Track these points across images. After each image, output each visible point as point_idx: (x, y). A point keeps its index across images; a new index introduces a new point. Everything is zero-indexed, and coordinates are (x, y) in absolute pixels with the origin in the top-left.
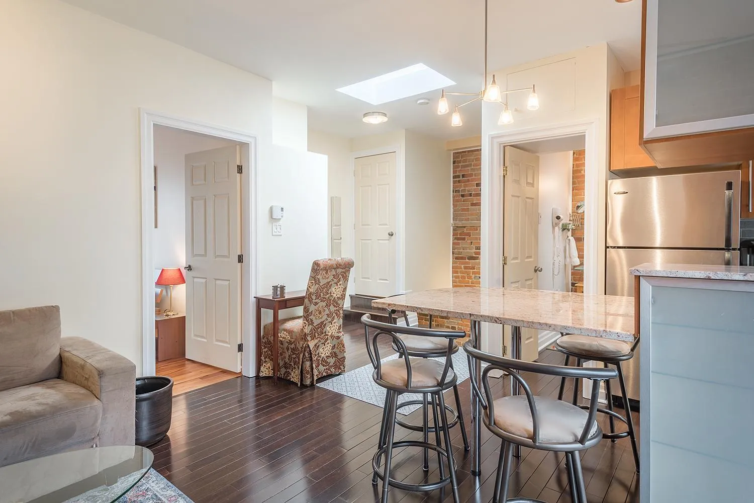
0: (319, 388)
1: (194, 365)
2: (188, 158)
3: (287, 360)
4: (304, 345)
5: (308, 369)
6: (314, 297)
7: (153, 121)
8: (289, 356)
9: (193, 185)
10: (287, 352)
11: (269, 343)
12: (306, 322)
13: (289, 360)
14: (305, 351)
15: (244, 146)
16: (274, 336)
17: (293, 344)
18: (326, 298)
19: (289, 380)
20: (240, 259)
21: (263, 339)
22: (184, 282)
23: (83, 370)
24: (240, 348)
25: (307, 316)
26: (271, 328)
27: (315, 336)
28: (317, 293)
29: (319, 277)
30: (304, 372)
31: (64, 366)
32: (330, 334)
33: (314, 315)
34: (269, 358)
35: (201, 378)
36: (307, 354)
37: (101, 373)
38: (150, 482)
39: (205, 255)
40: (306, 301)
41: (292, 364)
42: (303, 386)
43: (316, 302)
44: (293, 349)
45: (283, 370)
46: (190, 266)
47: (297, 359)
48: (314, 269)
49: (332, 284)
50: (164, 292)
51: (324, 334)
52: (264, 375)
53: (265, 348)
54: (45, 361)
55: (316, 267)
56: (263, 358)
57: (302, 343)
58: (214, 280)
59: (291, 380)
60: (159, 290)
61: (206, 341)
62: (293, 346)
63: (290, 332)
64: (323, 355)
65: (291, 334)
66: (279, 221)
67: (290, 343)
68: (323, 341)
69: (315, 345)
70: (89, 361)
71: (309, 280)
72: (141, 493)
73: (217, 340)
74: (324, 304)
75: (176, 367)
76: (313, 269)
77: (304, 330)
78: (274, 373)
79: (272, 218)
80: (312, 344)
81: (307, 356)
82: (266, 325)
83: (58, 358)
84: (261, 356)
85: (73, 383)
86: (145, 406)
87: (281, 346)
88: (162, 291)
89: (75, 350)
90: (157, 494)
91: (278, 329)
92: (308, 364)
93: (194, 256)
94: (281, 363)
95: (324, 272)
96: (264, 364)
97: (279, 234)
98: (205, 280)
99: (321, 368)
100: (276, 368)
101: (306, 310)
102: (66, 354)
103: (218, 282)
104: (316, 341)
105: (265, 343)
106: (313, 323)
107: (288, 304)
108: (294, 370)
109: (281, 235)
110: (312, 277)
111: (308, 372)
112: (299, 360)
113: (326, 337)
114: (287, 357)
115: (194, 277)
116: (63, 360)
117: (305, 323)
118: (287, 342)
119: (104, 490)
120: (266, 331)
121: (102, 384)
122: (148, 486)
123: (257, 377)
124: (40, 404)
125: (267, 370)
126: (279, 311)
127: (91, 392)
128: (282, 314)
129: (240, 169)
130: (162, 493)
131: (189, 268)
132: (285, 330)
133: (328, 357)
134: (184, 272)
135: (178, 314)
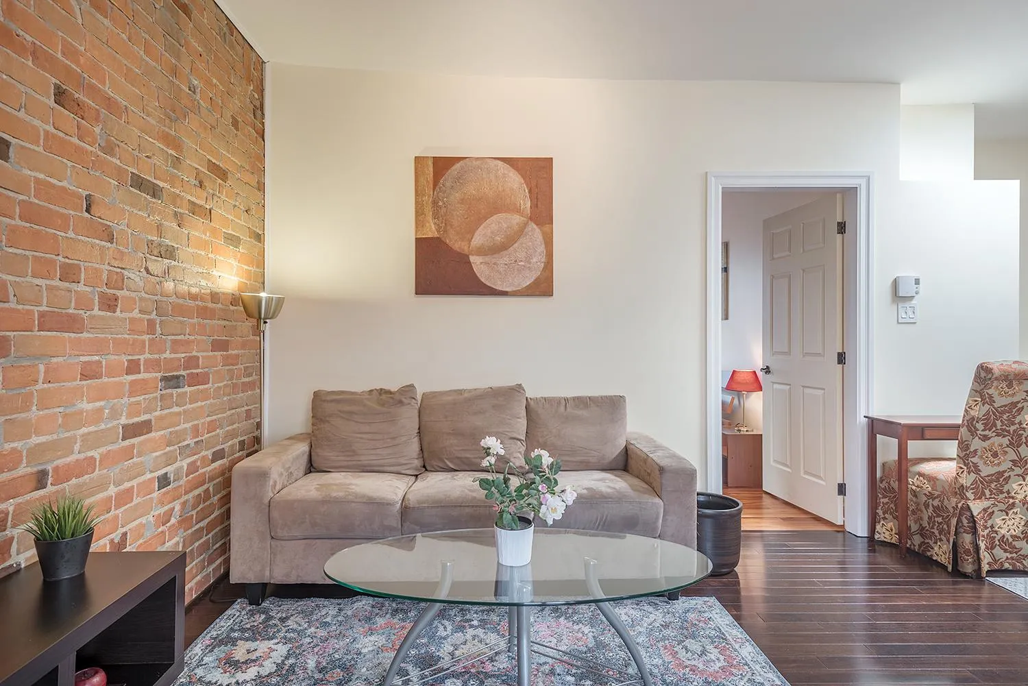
0: (992, 584)
1: (774, 501)
2: (767, 224)
3: (925, 524)
4: (960, 505)
5: (968, 546)
6: (980, 426)
7: (721, 185)
8: (930, 518)
9: (773, 259)
10: (925, 511)
11: (892, 490)
12: (963, 466)
13: (929, 524)
14: (961, 515)
15: (849, 193)
16: (900, 480)
17: (937, 500)
18: (1008, 432)
19: (930, 559)
20: (841, 358)
21: (881, 483)
22: (760, 389)
23: (646, 464)
24: (842, 489)
25: (965, 456)
26: (895, 468)
27: (983, 494)
28: (988, 419)
29: (990, 391)
30: (961, 550)
31: (630, 460)
32: (1020, 497)
33: (981, 457)
34: (891, 514)
35: (783, 519)
36: (965, 521)
37: (662, 470)
38: (713, 612)
39: (788, 353)
40: (963, 430)
41: (936, 532)
42: (957, 573)
43: (984, 436)
44: (936, 508)
45: (917, 540)
46: (768, 367)
47: (945, 526)
48: (980, 378)
49: (1023, 408)
50: (736, 401)
51: (1006, 494)
52: (883, 539)
53: (885, 497)
54: (614, 450)
55: (983, 374)
56: (880, 512)
57: (954, 500)
58: (802, 388)
59: (934, 558)
60: (728, 398)
61: (789, 470)
62: (936, 503)
63: (931, 479)
64: (1003, 532)
65: (932, 482)
66: (911, 300)
67: (931, 496)
68: (1003, 507)
69: (985, 510)
70: (651, 455)
71: (970, 396)
72: (703, 619)
73: (806, 473)
74: (1006, 441)
75: (749, 498)
76: (978, 378)
77: (960, 480)
78: (900, 540)
79: (897, 295)
80: (976, 507)
81: (966, 525)
82: (886, 463)
83: (625, 450)
84: (877, 509)
85: (637, 477)
86: (708, 523)
87: (914, 499)
88: (733, 399)
89: (638, 443)
90: (720, 627)
91: (907, 471)
92: (967, 538)
93: (773, 354)
94: (914, 527)
95: (1004, 385)
96: (882, 522)
97: (912, 321)
98: (788, 387)
99: (998, 552)
100: (903, 532)
101: (963, 446)
102: (632, 447)
103: (807, 391)
104: (986, 504)
105: (885, 489)
106: (980, 471)
107: (927, 433)
108: (939, 543)
109: (915, 323)
110: (976, 391)
111: (967, 552)
112: (949, 527)
113: (1011, 501)
114: (926, 518)
115: (774, 383)
116: (628, 453)
117: (961, 468)
118: (925, 494)
119: (666, 602)
120: (886, 471)
121: (663, 481)
122: (711, 615)
123: (871, 539)
124: (609, 487)
125: (888, 533)
126: (908, 441)
127: (653, 488)
128: (915, 448)
129: (842, 228)
130: (727, 629)
131: (767, 370)
132: (920, 474)
133: (1015, 537)
134: (760, 374)
135: (753, 431)
